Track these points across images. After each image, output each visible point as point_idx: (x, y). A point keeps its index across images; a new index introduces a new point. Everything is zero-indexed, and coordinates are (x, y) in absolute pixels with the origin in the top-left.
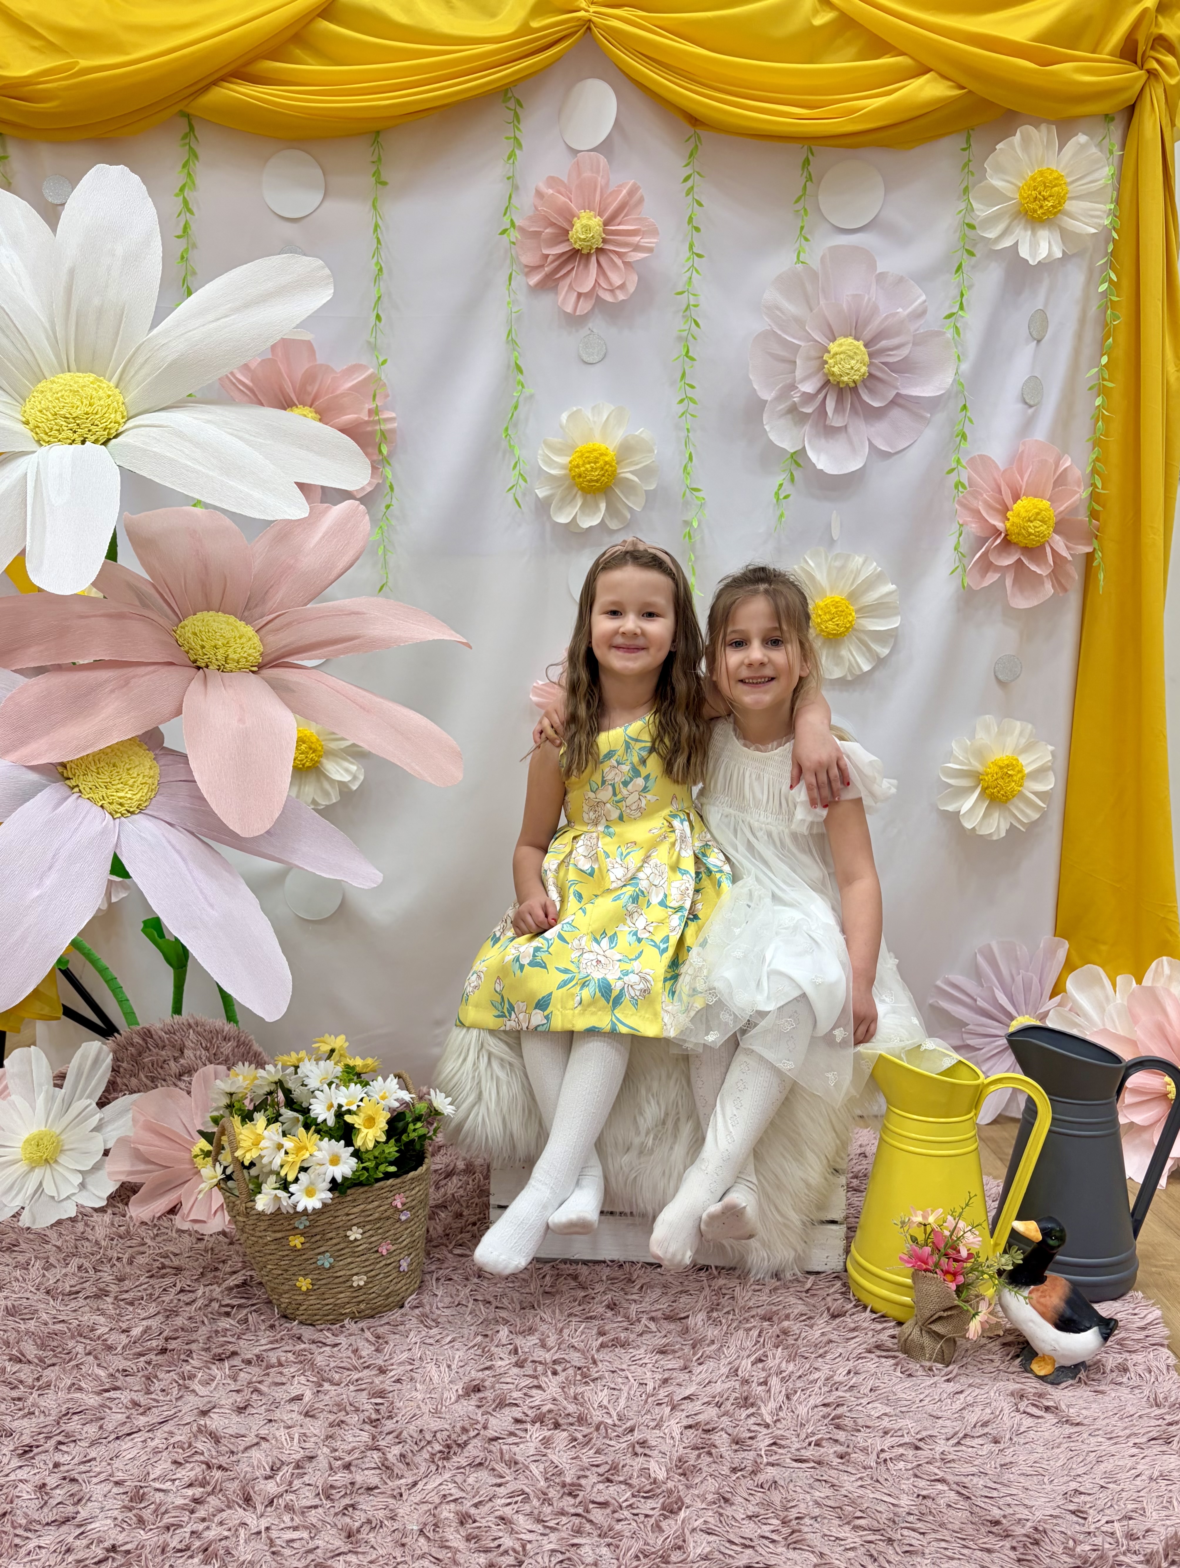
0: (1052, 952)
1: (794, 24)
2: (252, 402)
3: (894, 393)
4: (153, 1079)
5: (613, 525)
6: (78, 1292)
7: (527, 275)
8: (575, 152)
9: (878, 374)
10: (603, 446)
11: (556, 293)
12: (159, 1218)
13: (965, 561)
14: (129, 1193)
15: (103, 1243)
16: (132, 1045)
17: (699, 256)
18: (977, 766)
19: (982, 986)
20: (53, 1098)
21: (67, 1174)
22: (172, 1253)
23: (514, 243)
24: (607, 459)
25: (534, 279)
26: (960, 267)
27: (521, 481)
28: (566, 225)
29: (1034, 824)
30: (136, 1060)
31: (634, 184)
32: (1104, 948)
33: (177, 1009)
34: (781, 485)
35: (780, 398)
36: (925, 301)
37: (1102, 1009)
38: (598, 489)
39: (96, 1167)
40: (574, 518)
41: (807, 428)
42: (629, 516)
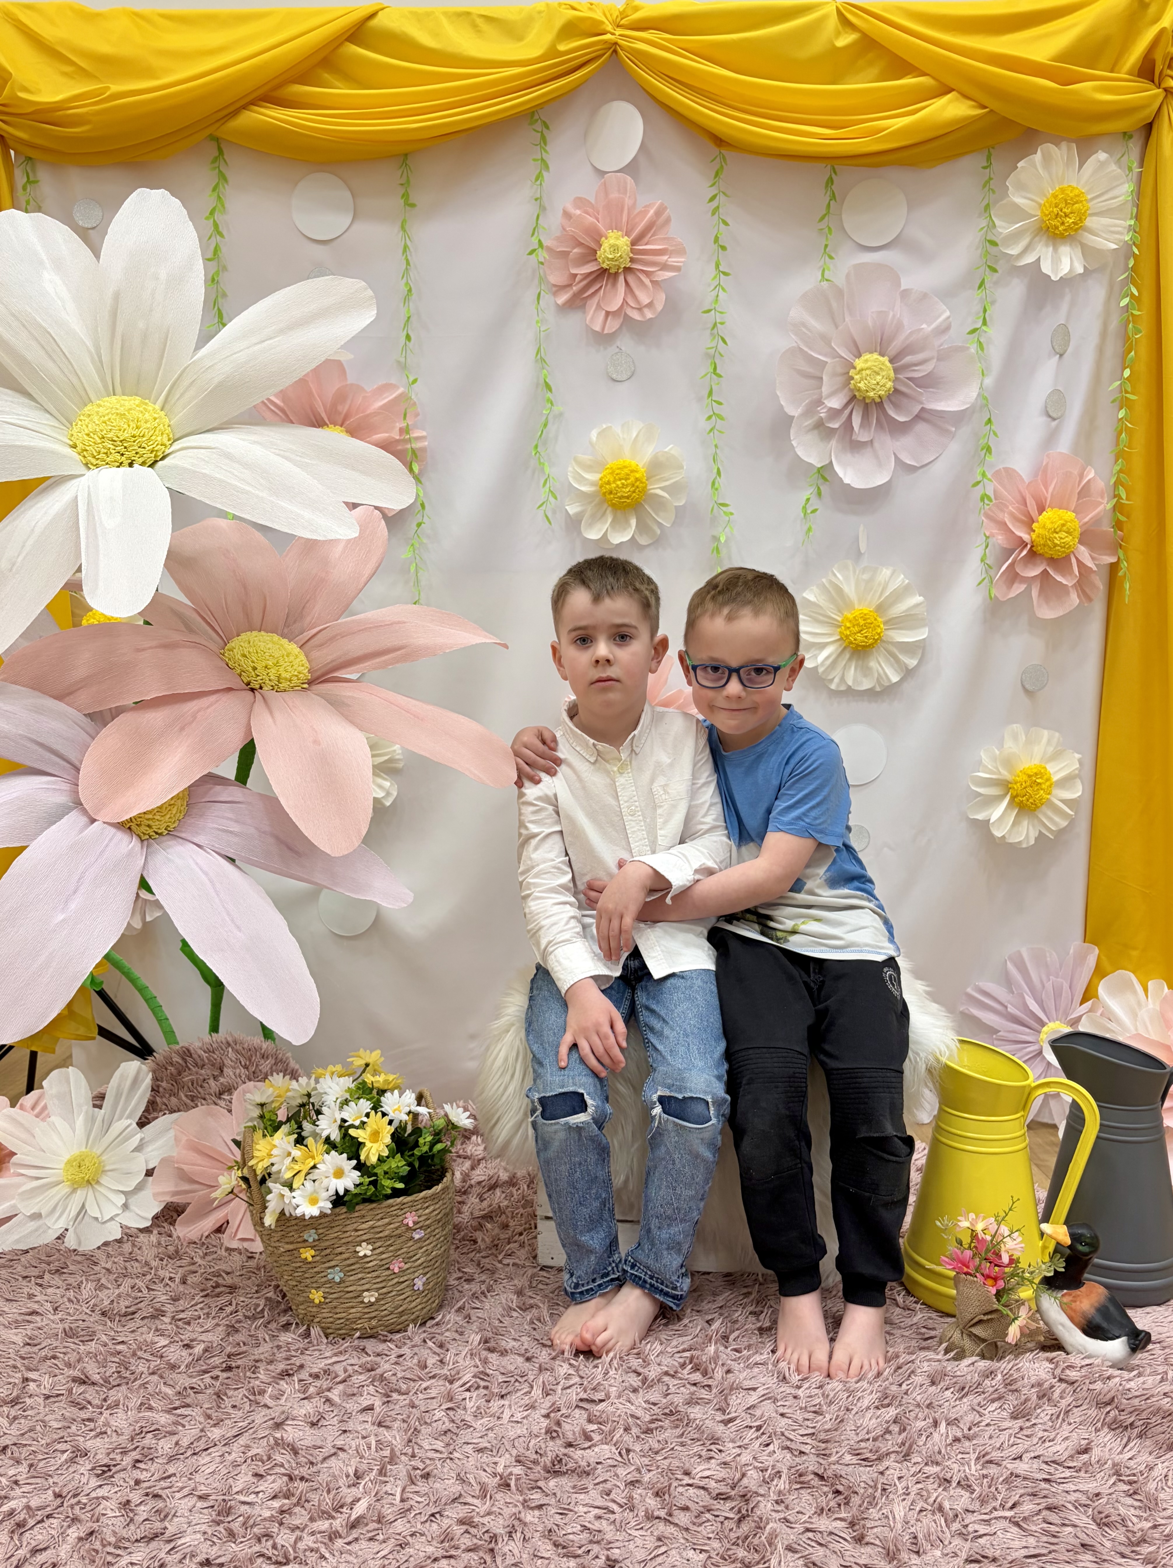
0: (1081, 959)
1: (816, 46)
2: (283, 420)
3: (919, 407)
4: (193, 1099)
5: (643, 541)
6: (134, 1313)
7: (555, 294)
8: (601, 173)
9: (903, 389)
10: (633, 463)
11: (584, 312)
12: (207, 1237)
13: (992, 572)
14: (174, 1214)
15: (154, 1264)
16: (172, 1064)
17: (724, 274)
18: (1006, 775)
19: (1013, 993)
20: (93, 1120)
21: (112, 1196)
22: (224, 1271)
23: (542, 264)
24: (636, 476)
25: (562, 298)
26: (982, 284)
27: (550, 497)
28: (593, 245)
29: (1062, 832)
30: (176, 1080)
31: (662, 205)
32: (1135, 953)
33: (215, 1027)
34: (808, 500)
35: (805, 414)
36: (948, 318)
37: (1134, 1015)
38: (628, 506)
39: (139, 1188)
40: (605, 534)
41: (833, 443)
42: (658, 532)
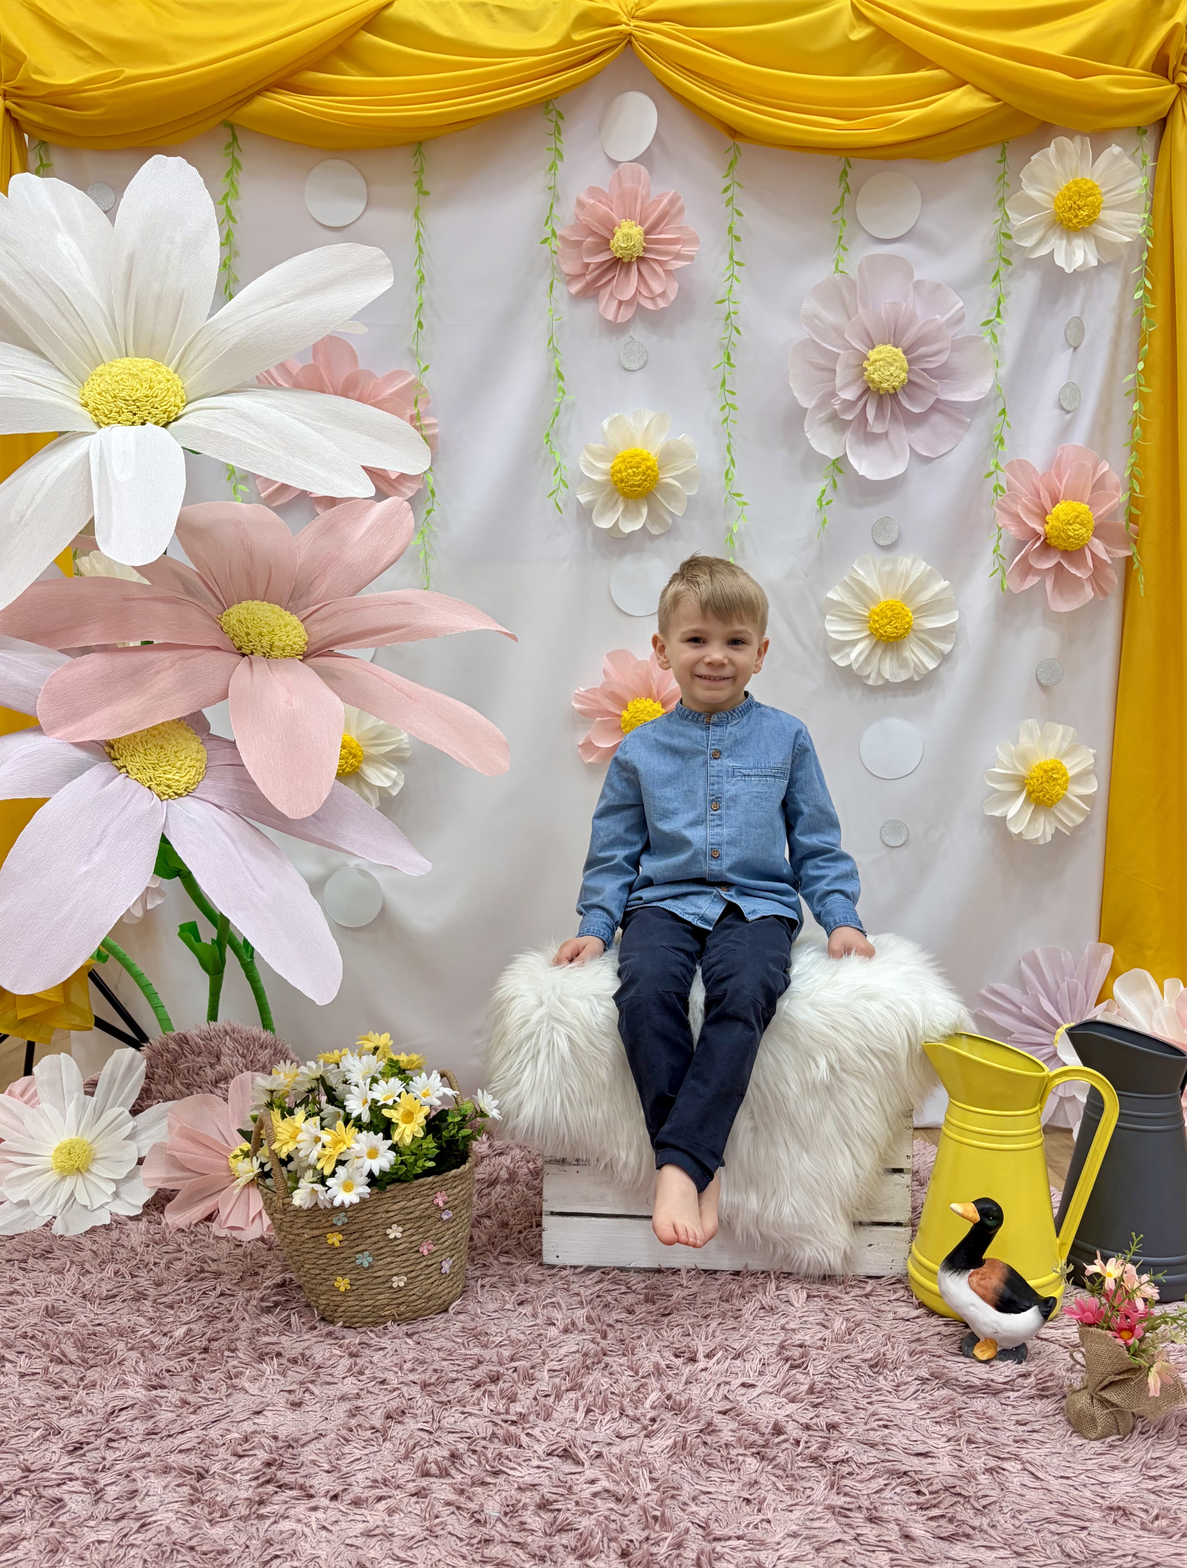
0: (1096, 958)
1: (832, 38)
3: (934, 399)
4: (188, 1086)
5: (654, 530)
6: (115, 1296)
7: (568, 283)
8: (615, 163)
9: (918, 380)
10: (645, 451)
11: (597, 302)
12: (196, 1225)
13: (1005, 563)
14: (163, 1202)
15: (139, 1250)
16: (168, 1051)
17: (738, 263)
18: (1022, 771)
19: (1027, 994)
20: (85, 1105)
21: (102, 1184)
22: (210, 1258)
23: (555, 252)
24: (649, 464)
25: (575, 288)
26: (996, 277)
27: (562, 485)
28: (607, 235)
29: (1078, 828)
30: (171, 1066)
31: (675, 193)
32: (1151, 952)
33: (213, 1016)
34: (823, 491)
35: (819, 406)
36: (962, 308)
37: (1150, 1012)
38: (641, 493)
39: (131, 1176)
40: (616, 523)
41: (848, 435)
42: (670, 521)
